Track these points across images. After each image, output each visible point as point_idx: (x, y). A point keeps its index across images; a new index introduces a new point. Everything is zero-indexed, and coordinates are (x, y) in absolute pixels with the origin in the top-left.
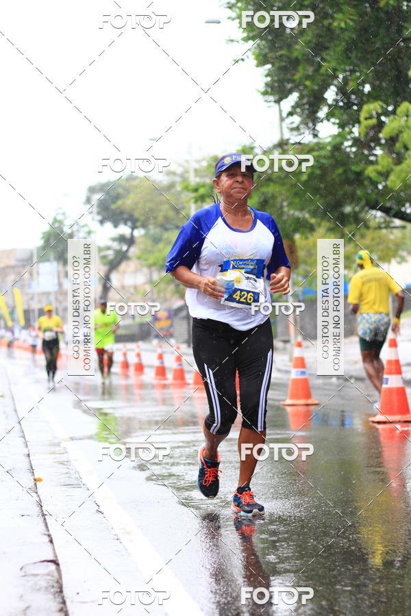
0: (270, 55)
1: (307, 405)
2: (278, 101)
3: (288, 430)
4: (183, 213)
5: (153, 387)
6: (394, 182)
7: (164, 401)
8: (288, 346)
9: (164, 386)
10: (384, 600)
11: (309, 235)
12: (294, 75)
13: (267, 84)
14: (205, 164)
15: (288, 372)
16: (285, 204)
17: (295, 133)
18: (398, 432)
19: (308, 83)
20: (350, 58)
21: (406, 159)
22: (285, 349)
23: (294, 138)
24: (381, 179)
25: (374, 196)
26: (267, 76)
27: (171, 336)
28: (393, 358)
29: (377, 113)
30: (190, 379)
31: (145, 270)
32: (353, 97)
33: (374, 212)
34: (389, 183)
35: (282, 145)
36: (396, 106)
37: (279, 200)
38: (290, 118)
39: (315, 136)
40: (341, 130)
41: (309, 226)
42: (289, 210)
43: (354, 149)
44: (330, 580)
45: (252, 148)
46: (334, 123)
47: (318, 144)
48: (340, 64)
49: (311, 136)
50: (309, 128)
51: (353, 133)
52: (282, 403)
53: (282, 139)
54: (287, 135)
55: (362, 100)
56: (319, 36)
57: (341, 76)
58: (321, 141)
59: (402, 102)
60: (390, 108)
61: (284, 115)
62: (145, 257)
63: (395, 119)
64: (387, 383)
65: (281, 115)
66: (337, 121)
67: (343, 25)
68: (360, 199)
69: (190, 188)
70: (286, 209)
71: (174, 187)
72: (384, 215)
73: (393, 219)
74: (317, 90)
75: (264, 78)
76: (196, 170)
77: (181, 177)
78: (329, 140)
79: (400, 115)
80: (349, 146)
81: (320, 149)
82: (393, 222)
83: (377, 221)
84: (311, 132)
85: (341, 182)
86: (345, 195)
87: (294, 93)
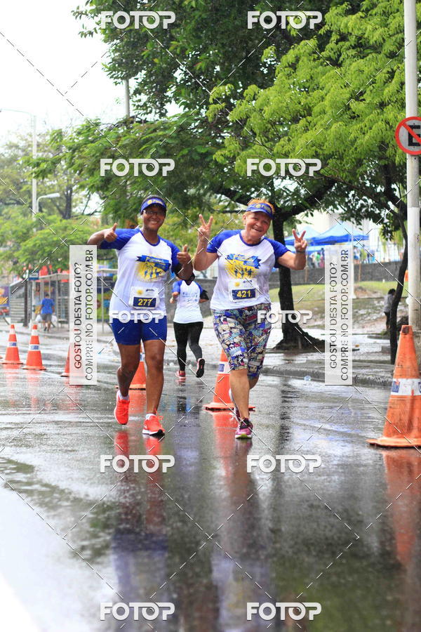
2: (126, 78)
4: (24, 188)
6: (241, 166)
12: (143, 51)
13: (113, 60)
14: (48, 138)
16: (128, 183)
17: (142, 112)
19: (156, 61)
20: (200, 37)
21: (253, 143)
23: (140, 116)
24: (227, 163)
25: (219, 179)
26: (115, 51)
27: (7, 314)
29: (225, 95)
30: (24, 359)
32: (202, 77)
33: (219, 196)
34: (235, 167)
35: (127, 122)
36: (245, 88)
38: (137, 95)
39: (162, 115)
40: (186, 110)
43: (200, 131)
45: (97, 125)
46: (181, 104)
47: (163, 123)
48: (189, 44)
49: (158, 115)
50: (156, 107)
51: (201, 114)
53: (128, 116)
54: (133, 112)
55: (211, 80)
57: (190, 55)
58: (168, 120)
59: (250, 84)
60: (239, 90)
61: (132, 92)
63: (243, 103)
65: (128, 91)
66: (184, 101)
67: (193, 4)
68: (204, 182)
69: (31, 161)
70: (129, 188)
71: (16, 160)
72: (228, 199)
73: (238, 204)
74: (167, 67)
75: (112, 53)
76: (38, 146)
77: (23, 151)
78: (176, 119)
79: (247, 99)
80: (196, 127)
81: (165, 129)
82: (237, 207)
83: (221, 203)
84: (158, 111)
85: (185, 163)
86: (190, 177)
87: (143, 71)
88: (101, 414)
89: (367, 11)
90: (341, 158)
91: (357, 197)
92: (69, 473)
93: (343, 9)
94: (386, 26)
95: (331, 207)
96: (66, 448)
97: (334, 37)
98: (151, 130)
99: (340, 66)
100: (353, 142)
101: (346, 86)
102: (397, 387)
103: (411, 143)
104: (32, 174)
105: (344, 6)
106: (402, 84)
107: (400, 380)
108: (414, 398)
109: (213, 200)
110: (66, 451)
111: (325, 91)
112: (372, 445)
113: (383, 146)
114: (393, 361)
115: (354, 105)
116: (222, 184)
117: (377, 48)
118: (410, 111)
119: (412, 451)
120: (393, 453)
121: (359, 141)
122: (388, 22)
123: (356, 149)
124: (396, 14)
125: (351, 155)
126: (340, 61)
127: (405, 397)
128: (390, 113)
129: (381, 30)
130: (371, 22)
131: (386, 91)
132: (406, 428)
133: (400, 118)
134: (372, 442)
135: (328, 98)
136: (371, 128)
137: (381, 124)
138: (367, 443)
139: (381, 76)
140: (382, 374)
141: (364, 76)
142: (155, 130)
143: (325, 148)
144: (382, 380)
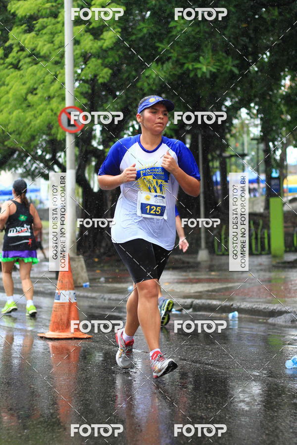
89: (39, 31)
90: (20, 134)
91: (32, 162)
93: (22, 29)
94: (52, 42)
95: (13, 169)
97: (15, 49)
99: (19, 69)
100: (29, 124)
101: (24, 84)
102: (59, 296)
103: (69, 124)
105: (23, 26)
106: (64, 83)
107: (60, 291)
108: (70, 304)
111: (9, 87)
112: (42, 337)
113: (50, 127)
114: (57, 278)
115: (30, 97)
117: (45, 58)
118: (69, 102)
119: (70, 341)
120: (56, 343)
121: (33, 123)
122: (54, 39)
123: (31, 128)
124: (60, 34)
125: (27, 132)
126: (19, 66)
127: (64, 303)
128: (54, 103)
129: (49, 45)
130: (41, 39)
131: (52, 88)
132: (66, 325)
133: (61, 108)
134: (42, 335)
135: (11, 92)
136: (41, 114)
137: (48, 112)
138: (38, 336)
139: (48, 78)
140: (49, 286)
141: (37, 78)
143: (9, 127)
144: (49, 291)
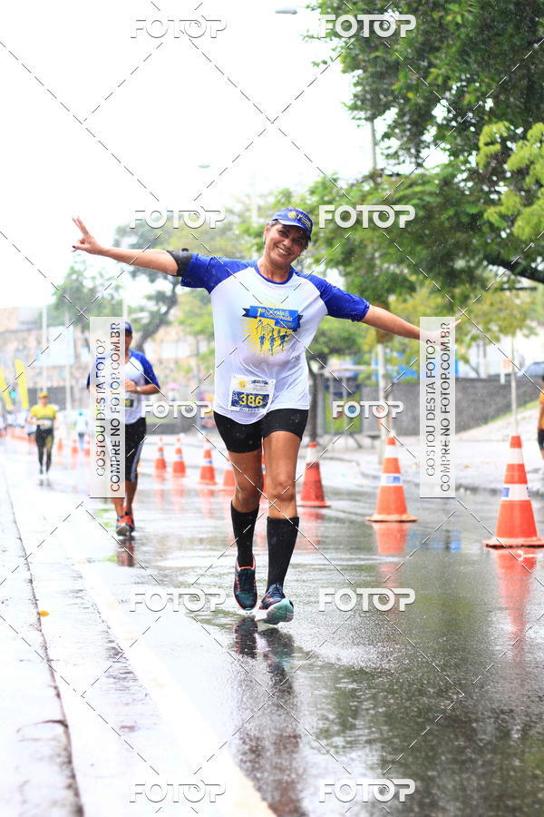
0: (361, 57)
1: (402, 522)
2: (371, 119)
3: (374, 555)
5: (197, 494)
6: (522, 228)
7: (211, 514)
8: (377, 443)
9: (212, 493)
10: (498, 782)
11: (408, 297)
12: (392, 84)
13: (355, 96)
14: (272, 200)
15: (376, 478)
16: (377, 255)
17: (392, 161)
18: (521, 559)
19: (410, 95)
20: (467, 62)
21: (538, 198)
22: (373, 447)
23: (391, 167)
24: (505, 224)
25: (495, 247)
26: (356, 84)
28: (516, 462)
29: (501, 137)
31: (191, 340)
32: (471, 115)
33: (494, 268)
34: (515, 230)
35: (374, 176)
36: (528, 127)
37: (370, 249)
38: (386, 140)
39: (419, 165)
40: (452, 158)
41: (407, 284)
42: (382, 263)
43: (470, 184)
44: (427, 754)
45: (335, 180)
46: (444, 150)
47: (423, 175)
48: (453, 71)
49: (413, 166)
50: (411, 155)
51: (470, 163)
52: (368, 518)
53: (374, 168)
54: (381, 163)
55: (482, 119)
56: (426, 33)
57: (454, 87)
58: (427, 173)
59: (535, 122)
60: (519, 131)
61: (379, 137)
62: (189, 321)
63: (526, 145)
64: (507, 496)
65: (374, 135)
66: (448, 147)
67: (459, 19)
68: (476, 251)
69: (252, 230)
70: (378, 262)
71: (231, 229)
72: (508, 272)
73: (519, 278)
74: (423, 104)
75: (353, 87)
76: (259, 208)
77: (240, 216)
78: (437, 170)
79: (532, 141)
80: (463, 180)
81: (424, 183)
82: (519, 282)
83: (498, 279)
84: (413, 160)
85: (451, 228)
86: (457, 245)
87: (392, 108)
88: (351, 554)
92: (314, 630)
96: (307, 599)
98: (406, 185)
104: (252, 246)
109: (486, 274)
110: (308, 603)
116: (499, 253)
142: (411, 186)
